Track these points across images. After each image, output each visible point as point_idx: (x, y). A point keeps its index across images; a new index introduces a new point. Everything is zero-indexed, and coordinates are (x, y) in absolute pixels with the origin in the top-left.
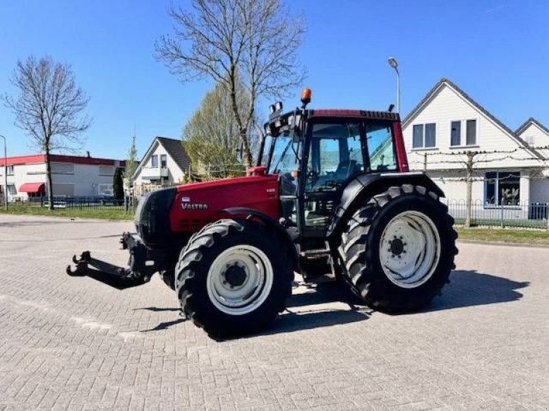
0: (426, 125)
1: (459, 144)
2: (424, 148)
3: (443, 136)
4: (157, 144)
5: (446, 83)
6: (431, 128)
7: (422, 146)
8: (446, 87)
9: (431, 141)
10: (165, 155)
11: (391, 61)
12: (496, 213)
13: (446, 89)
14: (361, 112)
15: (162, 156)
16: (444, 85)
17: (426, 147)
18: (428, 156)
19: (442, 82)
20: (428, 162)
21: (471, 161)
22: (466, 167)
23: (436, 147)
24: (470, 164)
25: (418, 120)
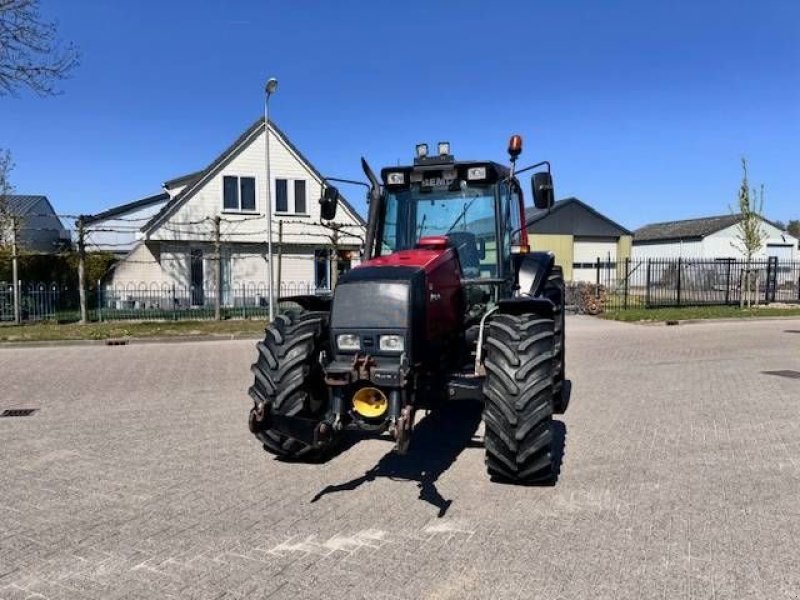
0: (242, 179)
1: (286, 210)
2: (240, 210)
3: (264, 196)
5: (267, 124)
6: (249, 183)
7: (236, 207)
8: (267, 130)
9: (249, 202)
13: (267, 132)
16: (265, 127)
17: (243, 208)
18: (284, 225)
19: (262, 120)
20: (283, 232)
21: (335, 235)
22: (330, 242)
23: (257, 211)
24: (334, 239)
25: (229, 171)
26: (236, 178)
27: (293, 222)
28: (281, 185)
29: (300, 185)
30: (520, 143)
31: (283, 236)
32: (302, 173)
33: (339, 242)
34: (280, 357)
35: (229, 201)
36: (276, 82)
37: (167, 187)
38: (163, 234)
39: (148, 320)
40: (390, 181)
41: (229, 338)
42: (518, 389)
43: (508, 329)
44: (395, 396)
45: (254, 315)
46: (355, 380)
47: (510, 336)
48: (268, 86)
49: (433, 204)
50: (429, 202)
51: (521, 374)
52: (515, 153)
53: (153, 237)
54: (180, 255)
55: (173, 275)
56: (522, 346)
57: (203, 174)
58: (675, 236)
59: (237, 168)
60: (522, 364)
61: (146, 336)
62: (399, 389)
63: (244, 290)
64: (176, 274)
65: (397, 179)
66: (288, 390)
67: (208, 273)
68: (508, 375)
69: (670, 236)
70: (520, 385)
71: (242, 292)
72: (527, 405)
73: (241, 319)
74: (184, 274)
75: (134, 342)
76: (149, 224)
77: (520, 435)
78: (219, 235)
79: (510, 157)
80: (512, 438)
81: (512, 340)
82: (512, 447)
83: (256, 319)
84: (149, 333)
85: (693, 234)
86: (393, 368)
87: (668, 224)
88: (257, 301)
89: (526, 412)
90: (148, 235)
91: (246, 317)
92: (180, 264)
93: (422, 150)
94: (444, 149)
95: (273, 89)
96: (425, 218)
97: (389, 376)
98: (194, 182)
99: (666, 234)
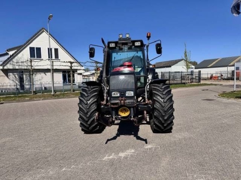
0: (36, 48)
1: (52, 58)
2: (36, 58)
3: (44, 54)
5: (44, 30)
6: (39, 49)
7: (35, 57)
8: (44, 32)
9: (39, 56)
12: (68, 87)
13: (44, 33)
16: (43, 31)
17: (37, 58)
18: (54, 62)
19: (42, 29)
20: (54, 65)
21: (71, 66)
22: (70, 68)
23: (42, 58)
24: (71, 67)
25: (32, 45)
26: (34, 48)
27: (55, 61)
28: (50, 50)
29: (56, 50)
30: (150, 34)
31: (54, 66)
32: (57, 46)
33: (73, 68)
34: (87, 100)
35: (32, 55)
36: (52, 16)
37: (7, 51)
38: (9, 66)
39: (7, 96)
40: (111, 46)
41: (40, 100)
42: (165, 105)
43: (158, 88)
44: (132, 109)
45: (45, 92)
46: (120, 105)
47: (160, 90)
48: (49, 17)
49: (117, 54)
50: (116, 53)
51: (165, 101)
52: (149, 37)
53: (5, 68)
54: (15, 74)
55: (13, 81)
56: (164, 93)
57: (22, 46)
58: (164, 66)
59: (34, 44)
60: (165, 98)
61: (9, 101)
62: (133, 107)
63: (41, 84)
64: (15, 80)
65: (112, 45)
66: (92, 111)
67: (26, 80)
68: (161, 101)
69: (163, 66)
70: (165, 104)
71: (40, 85)
72: (167, 110)
73: (41, 94)
74: (17, 80)
75: (6, 103)
76: (3, 63)
77: (166, 118)
78: (32, 66)
79: (147, 39)
80: (163, 119)
81: (160, 91)
82: (163, 122)
83: (46, 94)
84: (10, 100)
85: (168, 65)
86: (132, 101)
87: (161, 62)
88: (43, 88)
89: (167, 112)
90: (3, 67)
91: (42, 93)
92: (15, 77)
93: (121, 36)
94: (127, 36)
95: (50, 18)
96: (115, 58)
97: (131, 103)
98: (20, 49)
99: (161, 65)
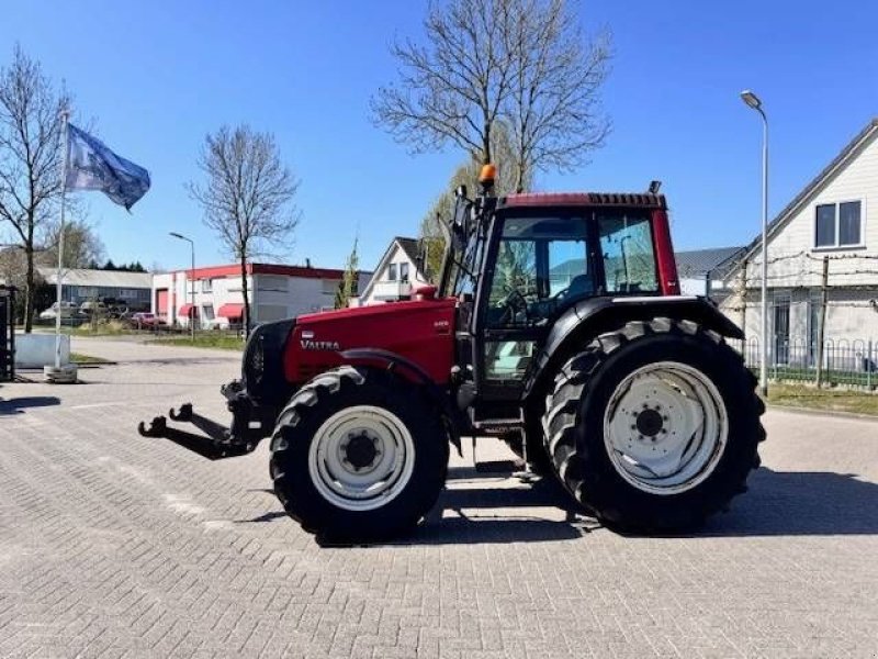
0: (841, 205)
2: (837, 246)
4: (396, 248)
7: (833, 244)
10: (407, 264)
11: (746, 98)
14: (591, 196)
15: (404, 265)
16: (877, 131)
17: (840, 244)
23: (862, 244)
26: (834, 205)
27: (844, 257)
35: (822, 236)
67: (797, 326)
88: (858, 363)
